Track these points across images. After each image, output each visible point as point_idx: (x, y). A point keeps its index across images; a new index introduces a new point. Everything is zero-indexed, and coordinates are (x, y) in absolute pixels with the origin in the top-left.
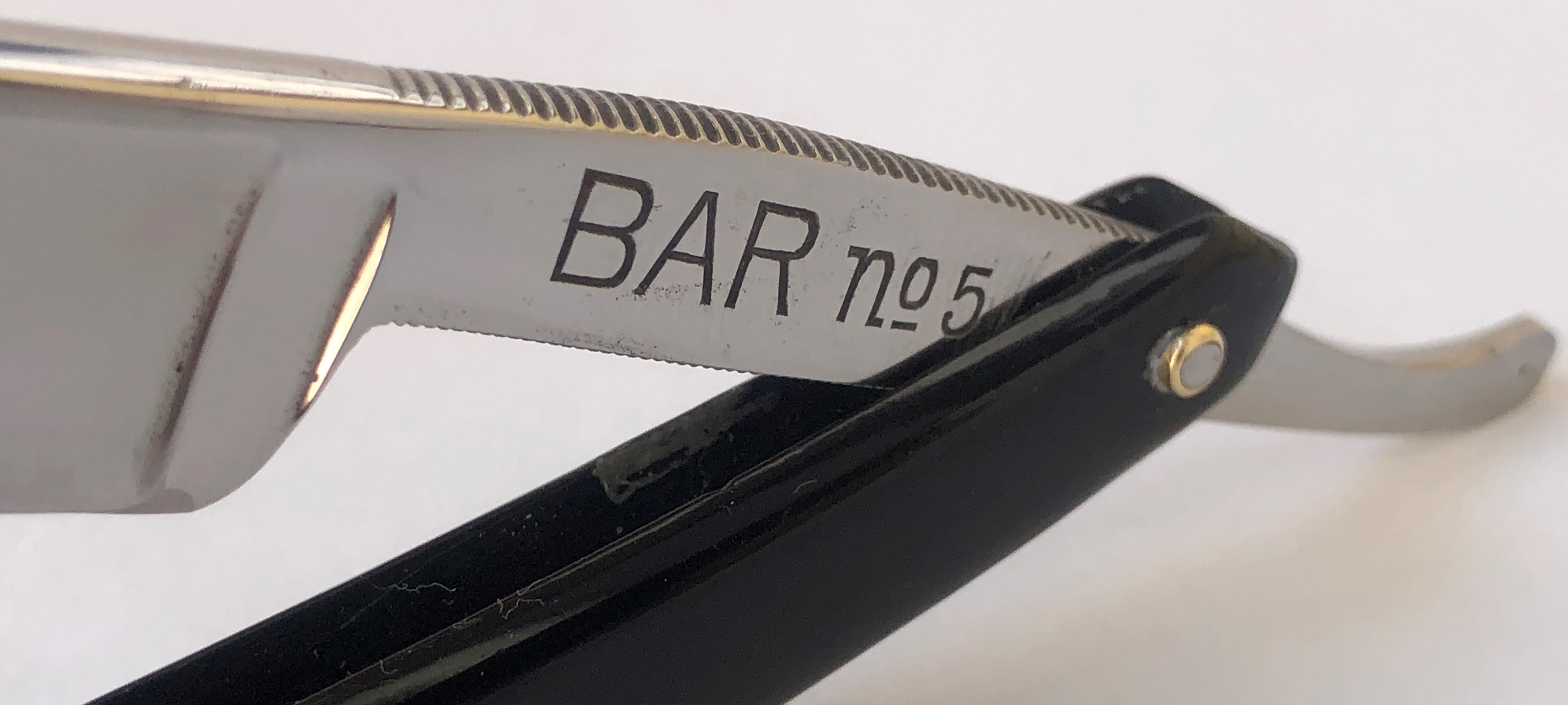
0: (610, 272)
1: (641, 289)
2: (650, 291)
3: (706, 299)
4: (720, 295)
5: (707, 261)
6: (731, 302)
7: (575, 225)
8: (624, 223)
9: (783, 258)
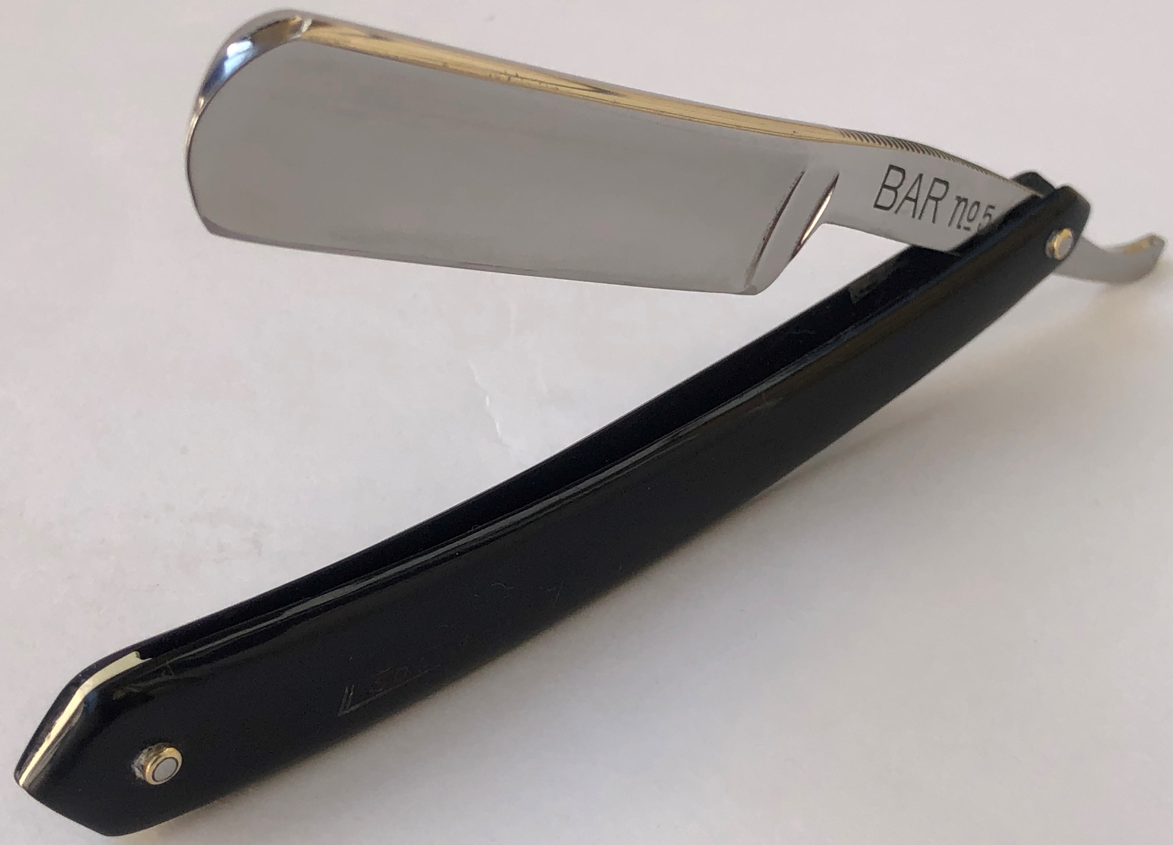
0: (888, 205)
1: (896, 212)
2: (899, 213)
3: (914, 216)
4: (917, 215)
5: (915, 201)
6: (920, 218)
7: (884, 186)
8: (896, 185)
9: (937, 200)
